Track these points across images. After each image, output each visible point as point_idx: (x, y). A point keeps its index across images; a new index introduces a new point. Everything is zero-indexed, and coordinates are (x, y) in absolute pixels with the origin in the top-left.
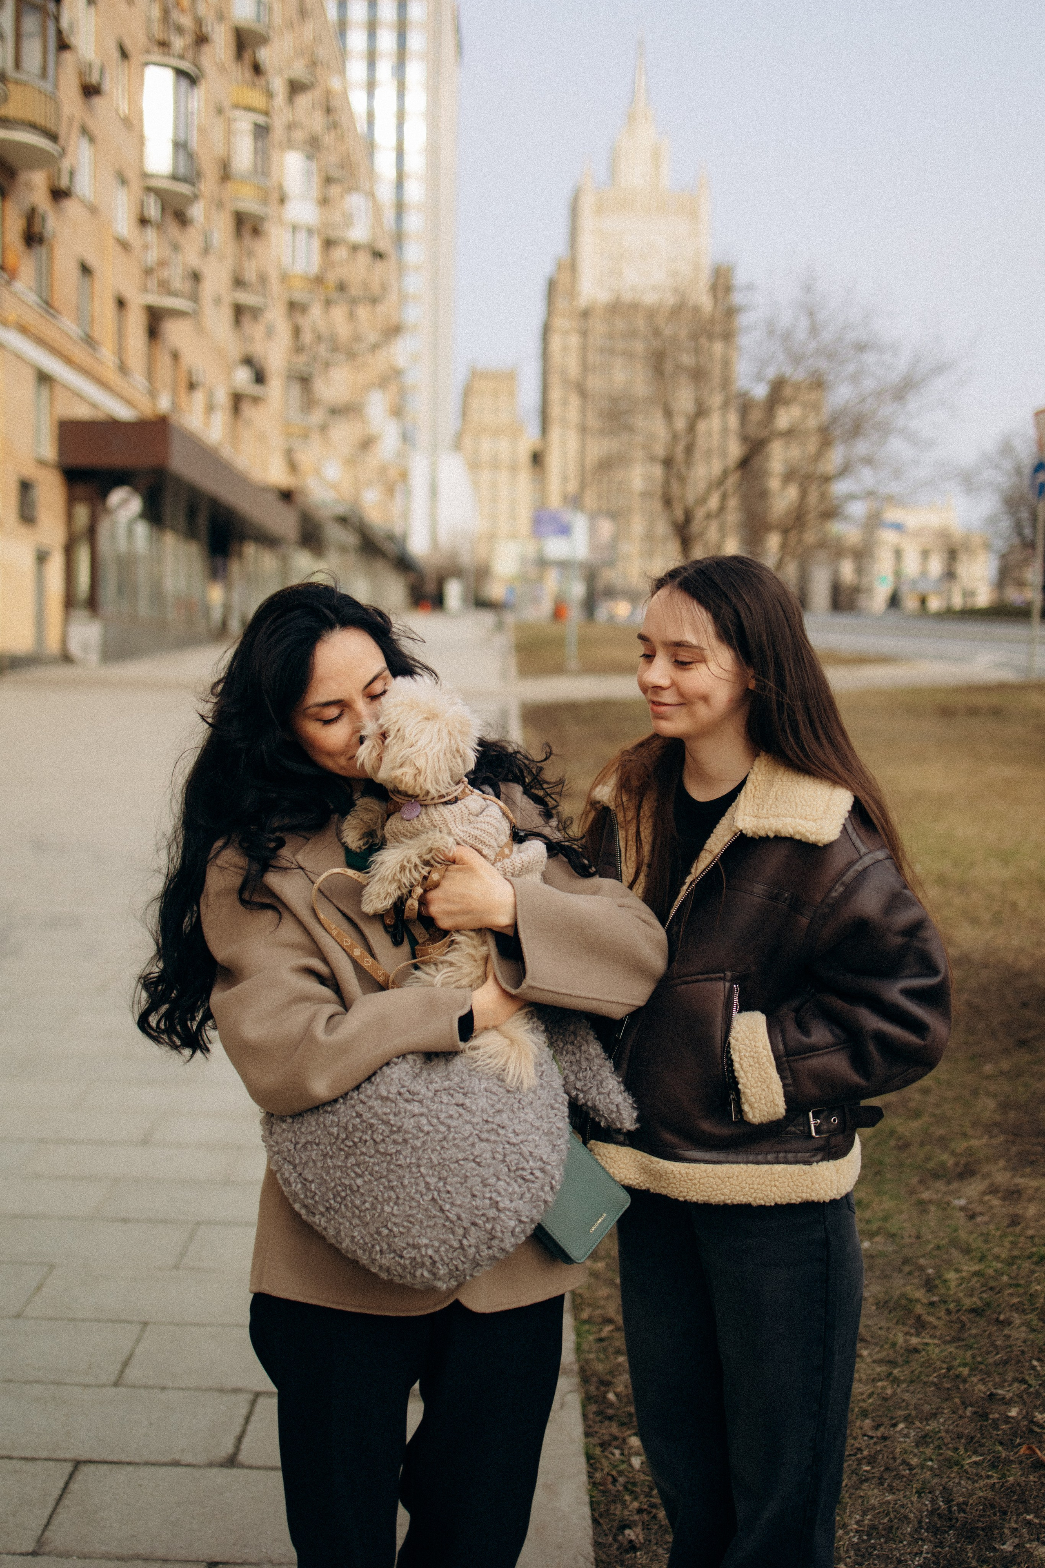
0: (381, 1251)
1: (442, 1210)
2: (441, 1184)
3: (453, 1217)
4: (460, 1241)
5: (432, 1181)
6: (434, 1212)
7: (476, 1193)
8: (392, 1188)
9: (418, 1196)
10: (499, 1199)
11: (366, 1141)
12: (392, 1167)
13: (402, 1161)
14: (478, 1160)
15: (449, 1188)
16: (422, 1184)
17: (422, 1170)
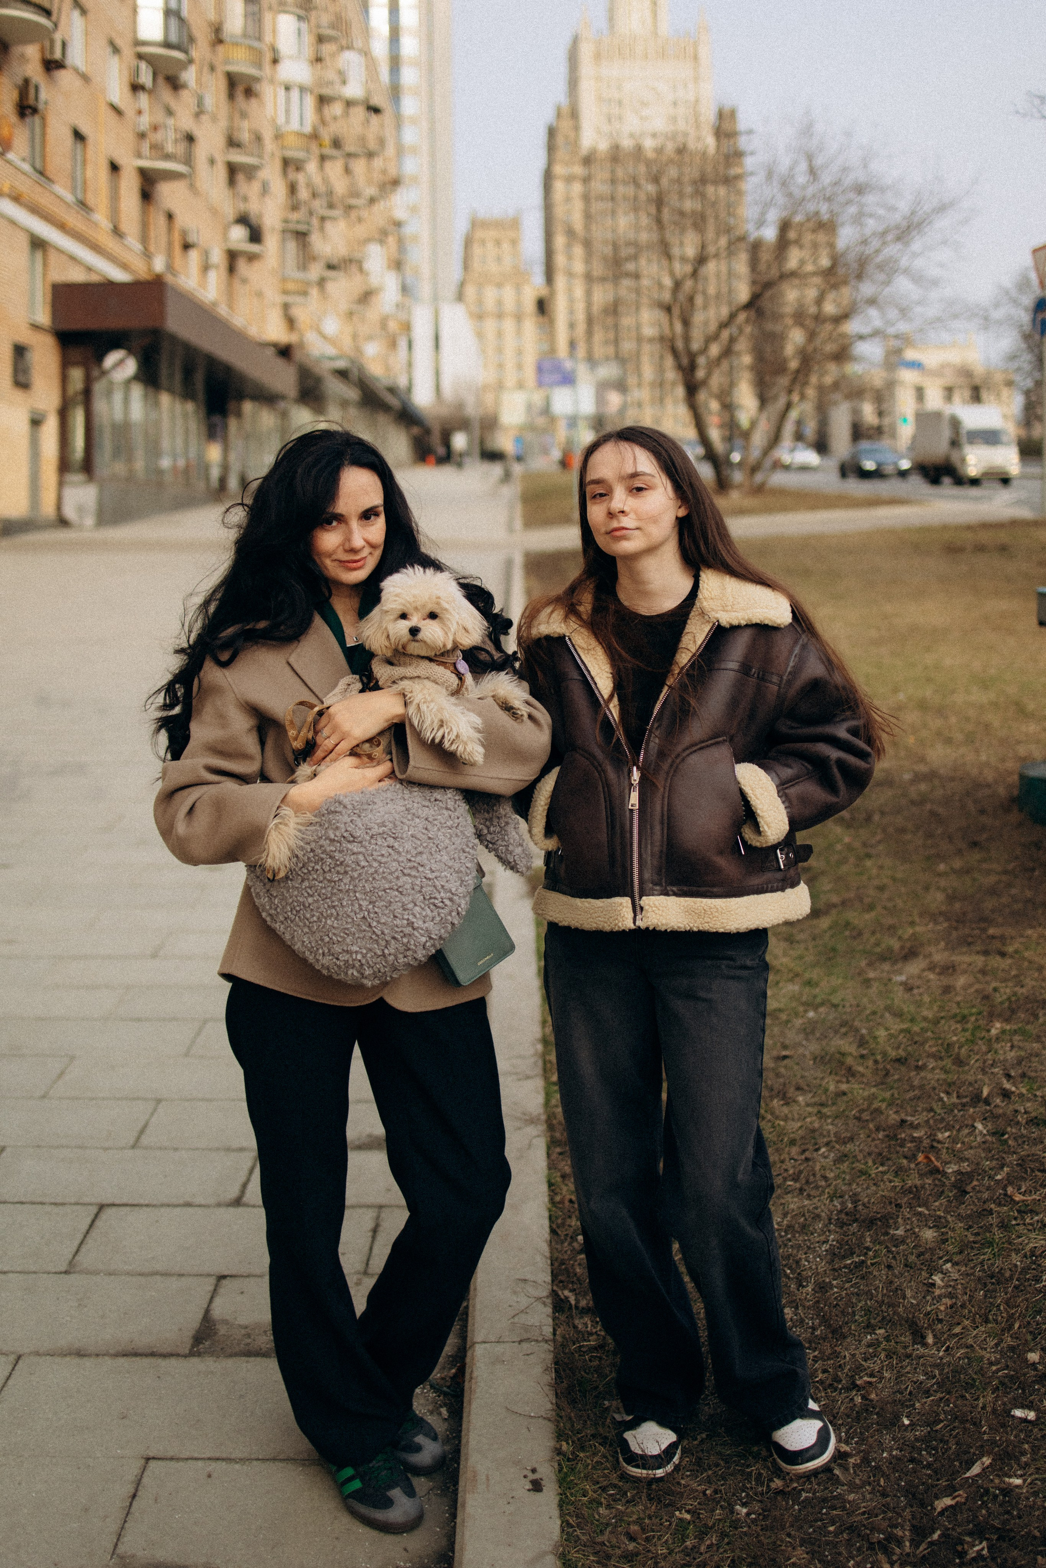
0: (323, 954)
1: (370, 926)
2: (371, 907)
3: (379, 933)
4: (383, 950)
5: (364, 903)
6: (364, 927)
7: (397, 915)
8: (334, 907)
9: (352, 914)
10: (414, 920)
11: (317, 870)
12: (335, 891)
13: (342, 887)
14: (400, 890)
15: (376, 909)
16: (357, 906)
17: (357, 895)
